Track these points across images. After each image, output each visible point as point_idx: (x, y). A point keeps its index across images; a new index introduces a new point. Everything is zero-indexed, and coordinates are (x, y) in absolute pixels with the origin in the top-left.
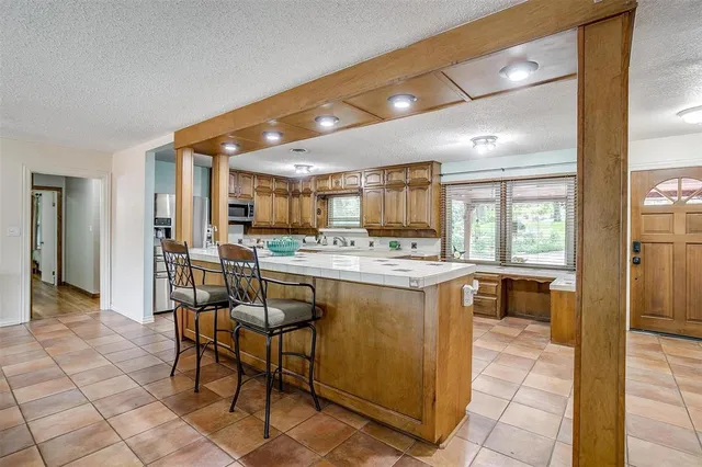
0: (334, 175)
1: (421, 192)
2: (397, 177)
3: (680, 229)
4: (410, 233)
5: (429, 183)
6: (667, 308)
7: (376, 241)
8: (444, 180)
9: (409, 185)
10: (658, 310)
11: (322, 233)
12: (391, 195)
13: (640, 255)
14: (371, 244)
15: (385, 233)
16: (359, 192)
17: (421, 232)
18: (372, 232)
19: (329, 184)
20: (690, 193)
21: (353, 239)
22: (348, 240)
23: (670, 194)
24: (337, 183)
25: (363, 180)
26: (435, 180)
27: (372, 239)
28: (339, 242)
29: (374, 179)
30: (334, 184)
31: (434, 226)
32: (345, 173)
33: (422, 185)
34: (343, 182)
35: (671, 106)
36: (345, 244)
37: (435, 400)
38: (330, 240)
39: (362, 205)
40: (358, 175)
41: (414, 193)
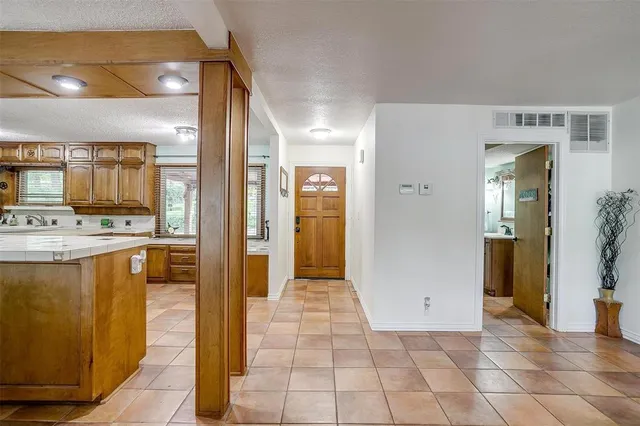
0: (26, 144)
1: (133, 171)
2: (107, 154)
3: (319, 207)
4: (123, 211)
5: (142, 163)
6: (313, 261)
7: (86, 220)
8: (159, 161)
9: (121, 163)
10: (309, 262)
11: (9, 211)
12: (101, 172)
13: (300, 226)
14: (79, 223)
15: (94, 210)
16: (62, 166)
17: (134, 209)
18: (78, 210)
19: (19, 154)
20: (324, 183)
21: (55, 217)
22: (49, 219)
23: (315, 184)
24: (32, 154)
25: (67, 153)
26: (149, 161)
27: (79, 217)
28: (35, 221)
29: (81, 154)
30: (26, 156)
31: (147, 204)
32: (43, 144)
33: (136, 165)
34: (38, 153)
35: (305, 125)
36: (45, 223)
37: (92, 361)
38: (22, 219)
39: (65, 181)
40: (61, 148)
41: (127, 171)
